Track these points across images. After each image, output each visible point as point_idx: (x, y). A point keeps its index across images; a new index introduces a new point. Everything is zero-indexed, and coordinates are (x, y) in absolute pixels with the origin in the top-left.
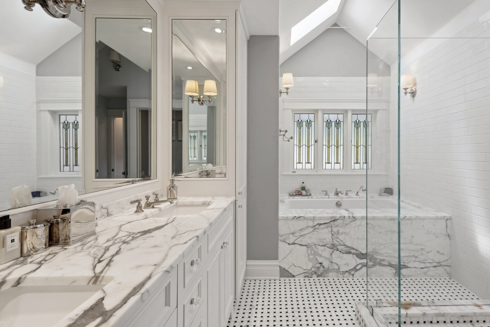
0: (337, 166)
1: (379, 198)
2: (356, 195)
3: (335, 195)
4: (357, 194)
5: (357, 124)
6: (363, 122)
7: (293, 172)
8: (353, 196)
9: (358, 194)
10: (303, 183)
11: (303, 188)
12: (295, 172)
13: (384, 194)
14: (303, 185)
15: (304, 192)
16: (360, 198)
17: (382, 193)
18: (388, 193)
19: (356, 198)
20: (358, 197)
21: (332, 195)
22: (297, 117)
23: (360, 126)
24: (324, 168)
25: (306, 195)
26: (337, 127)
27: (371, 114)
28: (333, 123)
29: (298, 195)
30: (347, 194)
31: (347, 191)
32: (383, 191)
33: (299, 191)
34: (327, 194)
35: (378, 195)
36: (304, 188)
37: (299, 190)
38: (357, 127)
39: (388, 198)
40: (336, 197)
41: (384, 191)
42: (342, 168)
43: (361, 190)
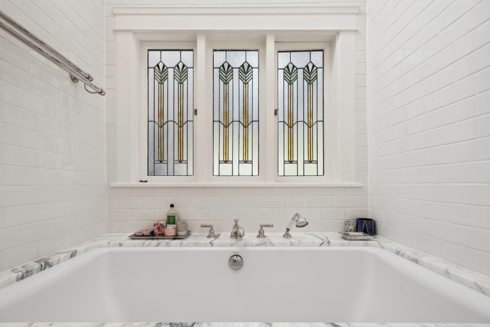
0: (246, 169)
1: (343, 245)
2: (284, 236)
3: (232, 236)
4: (287, 235)
5: (290, 74)
6: (304, 69)
7: (141, 181)
8: (273, 241)
9: (290, 233)
10: (172, 206)
11: (171, 220)
12: (146, 181)
13: (355, 236)
14: (172, 211)
15: (170, 230)
16: (291, 244)
17: (351, 231)
18: (365, 231)
19: (282, 245)
20: (287, 241)
21: (226, 236)
22: (155, 58)
23: (297, 79)
24: (216, 173)
25: (176, 237)
26: (246, 81)
27: (322, 50)
28: (236, 72)
29: (159, 235)
30: (261, 234)
31: (262, 226)
32: (352, 227)
33: (161, 225)
34: (213, 233)
35: (341, 235)
36: (174, 219)
37: (161, 222)
38: (290, 81)
39: (367, 245)
40: (234, 241)
41: (355, 225)
42: (255, 173)
43: (295, 224)
